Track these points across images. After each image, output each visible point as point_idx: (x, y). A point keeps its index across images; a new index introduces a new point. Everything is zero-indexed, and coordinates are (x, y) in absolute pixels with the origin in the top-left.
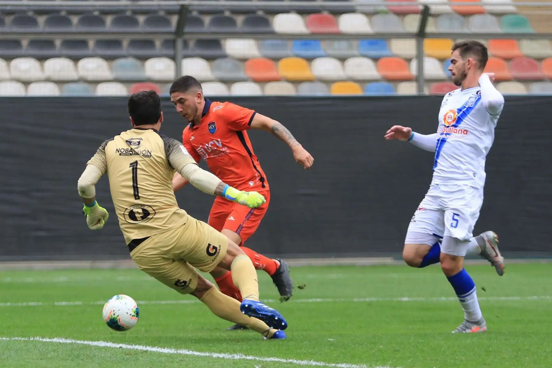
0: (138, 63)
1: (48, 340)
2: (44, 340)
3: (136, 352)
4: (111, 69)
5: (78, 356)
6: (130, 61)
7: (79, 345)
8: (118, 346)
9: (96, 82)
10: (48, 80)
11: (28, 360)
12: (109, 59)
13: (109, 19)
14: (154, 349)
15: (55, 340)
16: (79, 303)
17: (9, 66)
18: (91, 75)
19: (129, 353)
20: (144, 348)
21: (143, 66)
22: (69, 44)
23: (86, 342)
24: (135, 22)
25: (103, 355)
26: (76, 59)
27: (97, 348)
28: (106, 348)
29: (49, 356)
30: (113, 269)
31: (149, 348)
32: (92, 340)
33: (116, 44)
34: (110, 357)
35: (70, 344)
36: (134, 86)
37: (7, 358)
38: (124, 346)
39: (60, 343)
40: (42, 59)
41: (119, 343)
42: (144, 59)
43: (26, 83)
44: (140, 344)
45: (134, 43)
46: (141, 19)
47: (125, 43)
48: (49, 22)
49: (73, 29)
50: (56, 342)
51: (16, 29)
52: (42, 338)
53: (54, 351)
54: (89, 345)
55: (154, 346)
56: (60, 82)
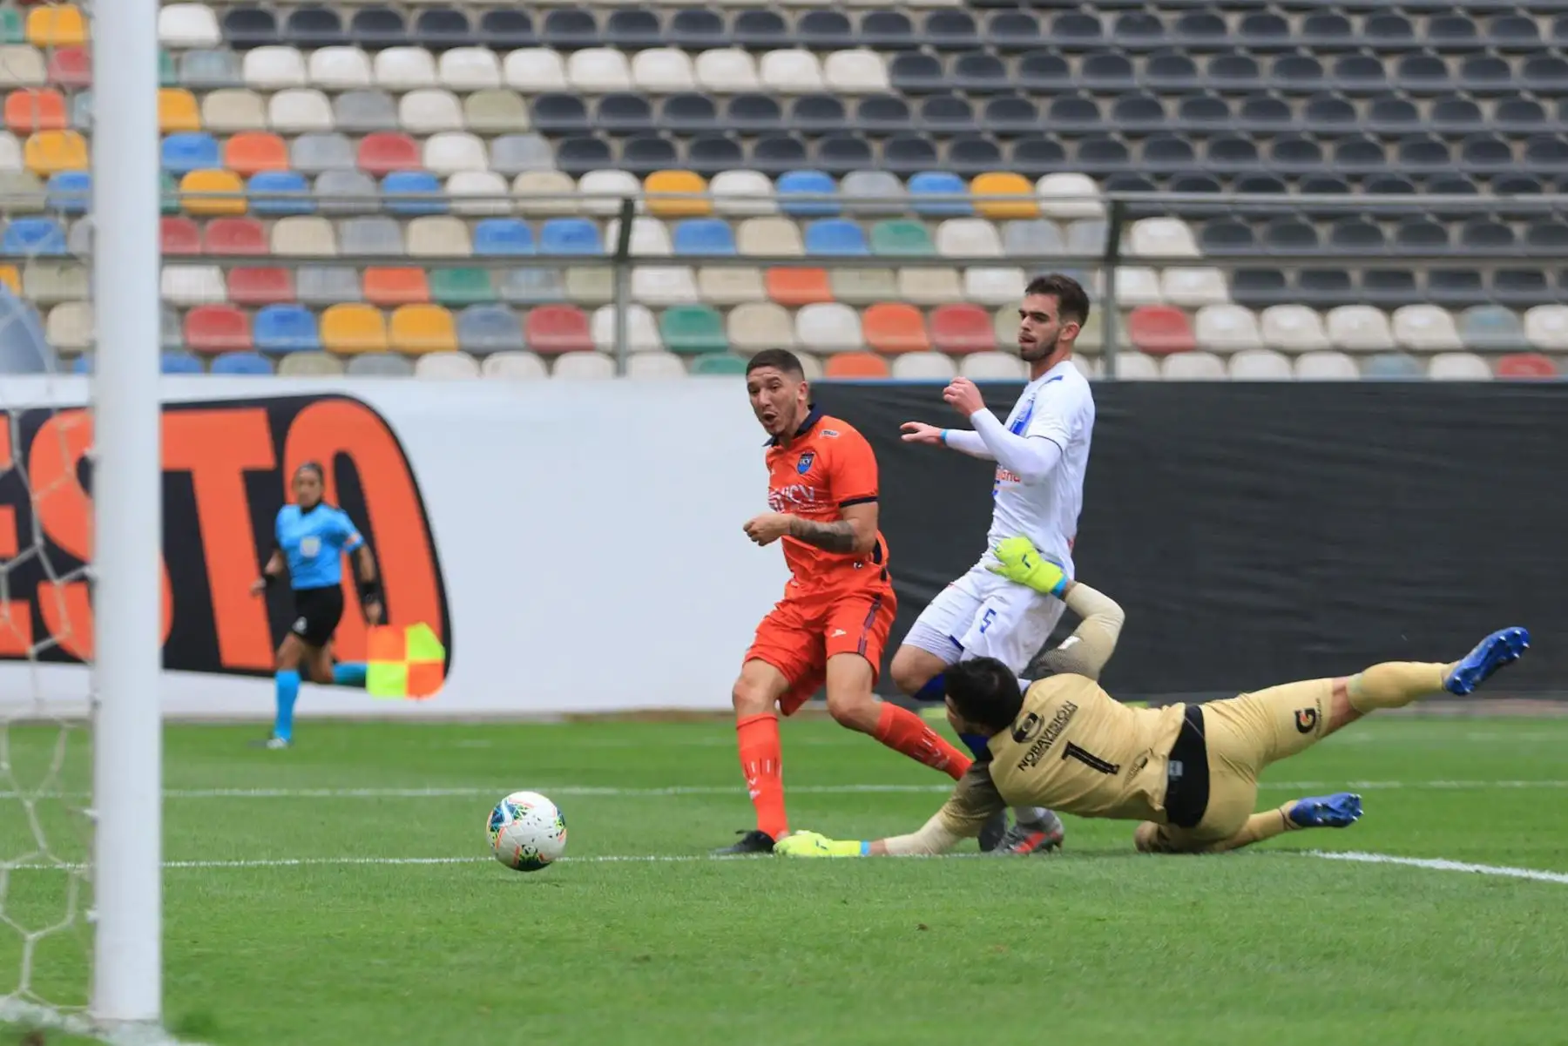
0: (1510, 315)
1: (1335, 856)
2: (1328, 856)
3: (1508, 882)
4: (1459, 327)
5: (1395, 888)
6: (1495, 313)
7: (1394, 865)
8: (1471, 868)
9: (1428, 353)
10: (1339, 349)
11: (1297, 895)
12: (1454, 307)
13: (1455, 231)
14: (1544, 876)
15: (1350, 856)
16: (1396, 784)
17: (1259, 320)
18: (1418, 340)
19: (1495, 882)
20: (1525, 874)
21: (1522, 320)
22: (1378, 278)
23: (1410, 861)
24: (1504, 235)
25: (1443, 887)
26: (1389, 308)
27: (1432, 872)
28: (1450, 873)
29: (1338, 887)
30: (1463, 718)
31: (1533, 874)
32: (1422, 855)
33: (1470, 278)
34: (1457, 890)
35: (1378, 864)
36: (1502, 360)
37: (1257, 891)
38: (1485, 869)
39: (1359, 862)
40: (1323, 307)
41: (1473, 863)
42: (1522, 307)
43: (1292, 355)
44: (1515, 865)
45: (1504, 278)
46: (1519, 229)
47: (1487, 277)
48: (1339, 236)
49: (1385, 249)
50: (1351, 861)
51: (1275, 250)
52: (1324, 851)
53: (1348, 877)
54: (1415, 867)
55: (1542, 869)
56: (1358, 354)
